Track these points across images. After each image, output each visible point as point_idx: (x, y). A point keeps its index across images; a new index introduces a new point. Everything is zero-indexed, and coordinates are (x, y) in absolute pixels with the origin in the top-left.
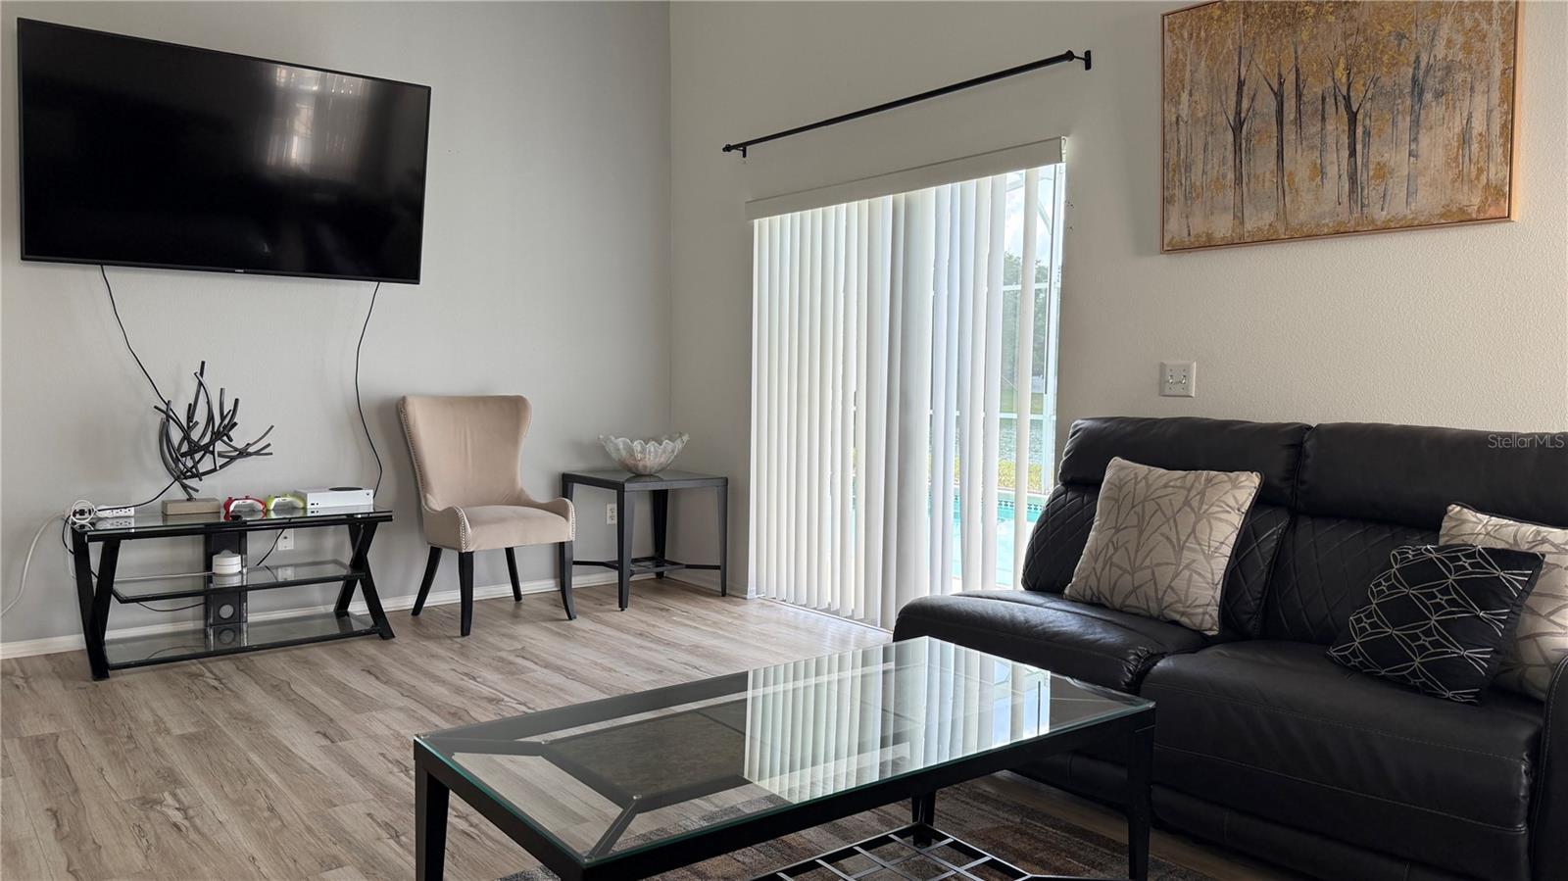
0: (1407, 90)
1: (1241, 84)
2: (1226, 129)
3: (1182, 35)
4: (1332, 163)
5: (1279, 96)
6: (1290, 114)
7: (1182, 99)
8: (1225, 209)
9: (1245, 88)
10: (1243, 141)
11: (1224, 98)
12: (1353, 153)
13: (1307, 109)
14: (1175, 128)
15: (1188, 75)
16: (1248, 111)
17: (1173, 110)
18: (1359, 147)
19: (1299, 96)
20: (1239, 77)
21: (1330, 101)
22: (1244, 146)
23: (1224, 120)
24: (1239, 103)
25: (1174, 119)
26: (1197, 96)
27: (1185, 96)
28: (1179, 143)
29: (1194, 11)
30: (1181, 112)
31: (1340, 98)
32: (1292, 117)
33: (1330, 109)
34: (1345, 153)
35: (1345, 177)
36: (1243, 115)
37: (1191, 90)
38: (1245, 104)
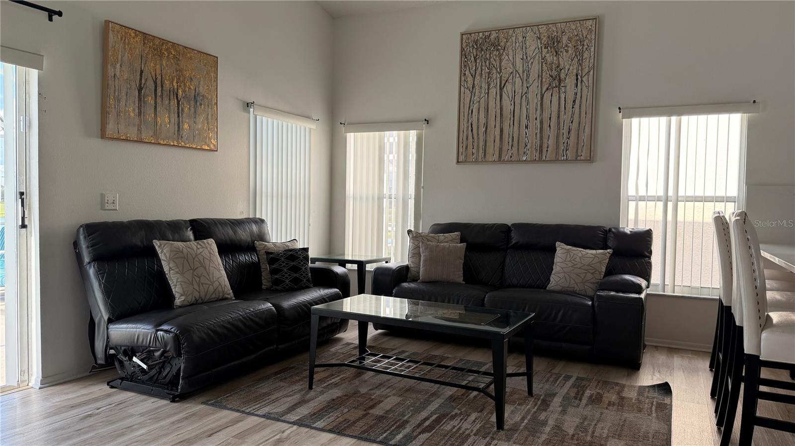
0: (193, 99)
1: (142, 72)
2: (135, 89)
3: (117, 36)
4: (172, 117)
5: (155, 83)
6: (159, 93)
7: (117, 66)
8: (134, 125)
9: (143, 74)
10: (142, 97)
11: (135, 74)
12: (179, 116)
13: (165, 94)
14: (113, 79)
15: (120, 57)
16: (144, 85)
17: (113, 70)
18: (180, 115)
19: (162, 87)
20: (141, 68)
21: (172, 93)
22: (142, 99)
23: (135, 85)
24: (141, 79)
25: (113, 75)
26: (123, 68)
27: (118, 66)
28: (115, 87)
29: (123, 28)
30: (116, 73)
31: (175, 93)
32: (160, 94)
33: (172, 97)
34: (176, 115)
35: (176, 124)
36: (142, 86)
37: (121, 64)
38: (143, 81)
